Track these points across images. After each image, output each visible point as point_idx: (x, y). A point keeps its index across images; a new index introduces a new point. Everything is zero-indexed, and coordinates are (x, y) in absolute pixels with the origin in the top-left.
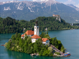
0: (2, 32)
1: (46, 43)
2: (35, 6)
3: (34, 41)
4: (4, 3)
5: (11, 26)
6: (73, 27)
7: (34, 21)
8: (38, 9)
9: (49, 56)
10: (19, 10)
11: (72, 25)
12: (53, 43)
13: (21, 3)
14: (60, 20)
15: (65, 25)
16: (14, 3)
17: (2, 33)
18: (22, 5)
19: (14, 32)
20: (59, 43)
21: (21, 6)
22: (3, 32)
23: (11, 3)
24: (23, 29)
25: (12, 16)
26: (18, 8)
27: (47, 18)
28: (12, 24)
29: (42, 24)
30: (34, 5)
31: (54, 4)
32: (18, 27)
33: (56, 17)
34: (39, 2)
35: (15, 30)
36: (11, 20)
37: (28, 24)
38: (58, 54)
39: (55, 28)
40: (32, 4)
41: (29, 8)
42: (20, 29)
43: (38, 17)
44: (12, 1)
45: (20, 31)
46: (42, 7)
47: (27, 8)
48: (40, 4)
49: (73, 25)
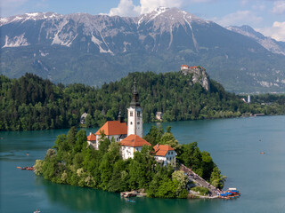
0: (9, 124)
1: (165, 159)
2: (114, 32)
3: (128, 153)
4: (4, 20)
5: (38, 106)
6: (251, 107)
7: (116, 89)
8: (125, 43)
9: (175, 197)
10: (58, 47)
11: (247, 100)
12: (186, 160)
13: (67, 22)
14: (205, 83)
15: (224, 100)
16: (40, 22)
17: (10, 130)
18: (71, 30)
19: (49, 125)
20: (205, 159)
21: (65, 31)
22: (12, 127)
23: (31, 21)
24: (80, 115)
25: (34, 67)
26: (56, 40)
27: (162, 76)
28: (42, 98)
29: (143, 97)
30: (111, 28)
31: (183, 23)
32: (62, 110)
33: (192, 75)
34: (130, 20)
35: (54, 118)
36: (40, 86)
37: (97, 98)
38: (202, 191)
39: (190, 112)
40: (104, 27)
41: (94, 39)
42: (70, 116)
43: (130, 74)
44: (34, 15)
45: (70, 123)
46: (142, 37)
47: (89, 38)
48: (134, 26)
49: (252, 102)
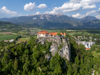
4: (33, 15)
13: (43, 15)
23: (37, 15)
25: (37, 22)
26: (41, 18)
31: (61, 15)
34: (53, 15)
40: (49, 16)
41: (47, 18)
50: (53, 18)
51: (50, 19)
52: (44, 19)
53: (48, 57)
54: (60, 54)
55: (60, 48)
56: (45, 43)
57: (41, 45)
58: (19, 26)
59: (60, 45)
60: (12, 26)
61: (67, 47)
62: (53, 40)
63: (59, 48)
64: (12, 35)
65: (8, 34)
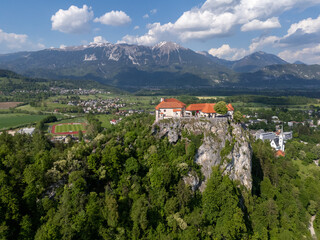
2: (141, 53)
4: (85, 47)
8: (146, 59)
10: (112, 61)
13: (116, 48)
18: (118, 52)
21: (115, 53)
23: (98, 47)
30: (139, 51)
31: (174, 49)
34: (148, 47)
40: (136, 51)
41: (130, 57)
44: (101, 44)
46: (154, 57)
48: (150, 50)
50: (150, 57)
51: (140, 59)
52: (121, 59)
53: (194, 183)
54: (226, 172)
55: (228, 153)
56: (179, 137)
57: (168, 144)
58: (41, 84)
59: (228, 143)
60: (16, 81)
61: (245, 148)
62: (206, 127)
63: (223, 154)
64: (20, 111)
65: (7, 109)
